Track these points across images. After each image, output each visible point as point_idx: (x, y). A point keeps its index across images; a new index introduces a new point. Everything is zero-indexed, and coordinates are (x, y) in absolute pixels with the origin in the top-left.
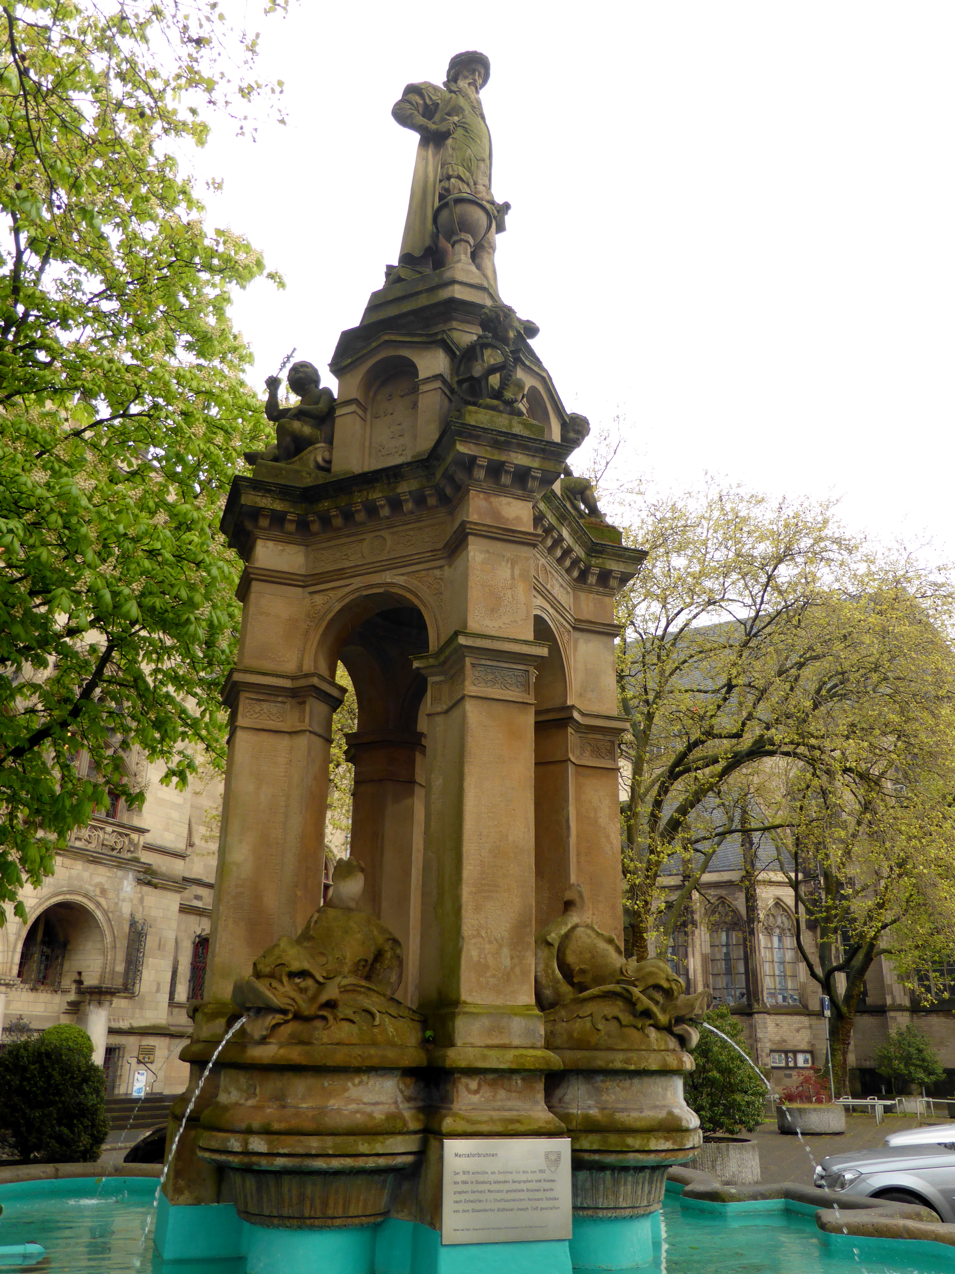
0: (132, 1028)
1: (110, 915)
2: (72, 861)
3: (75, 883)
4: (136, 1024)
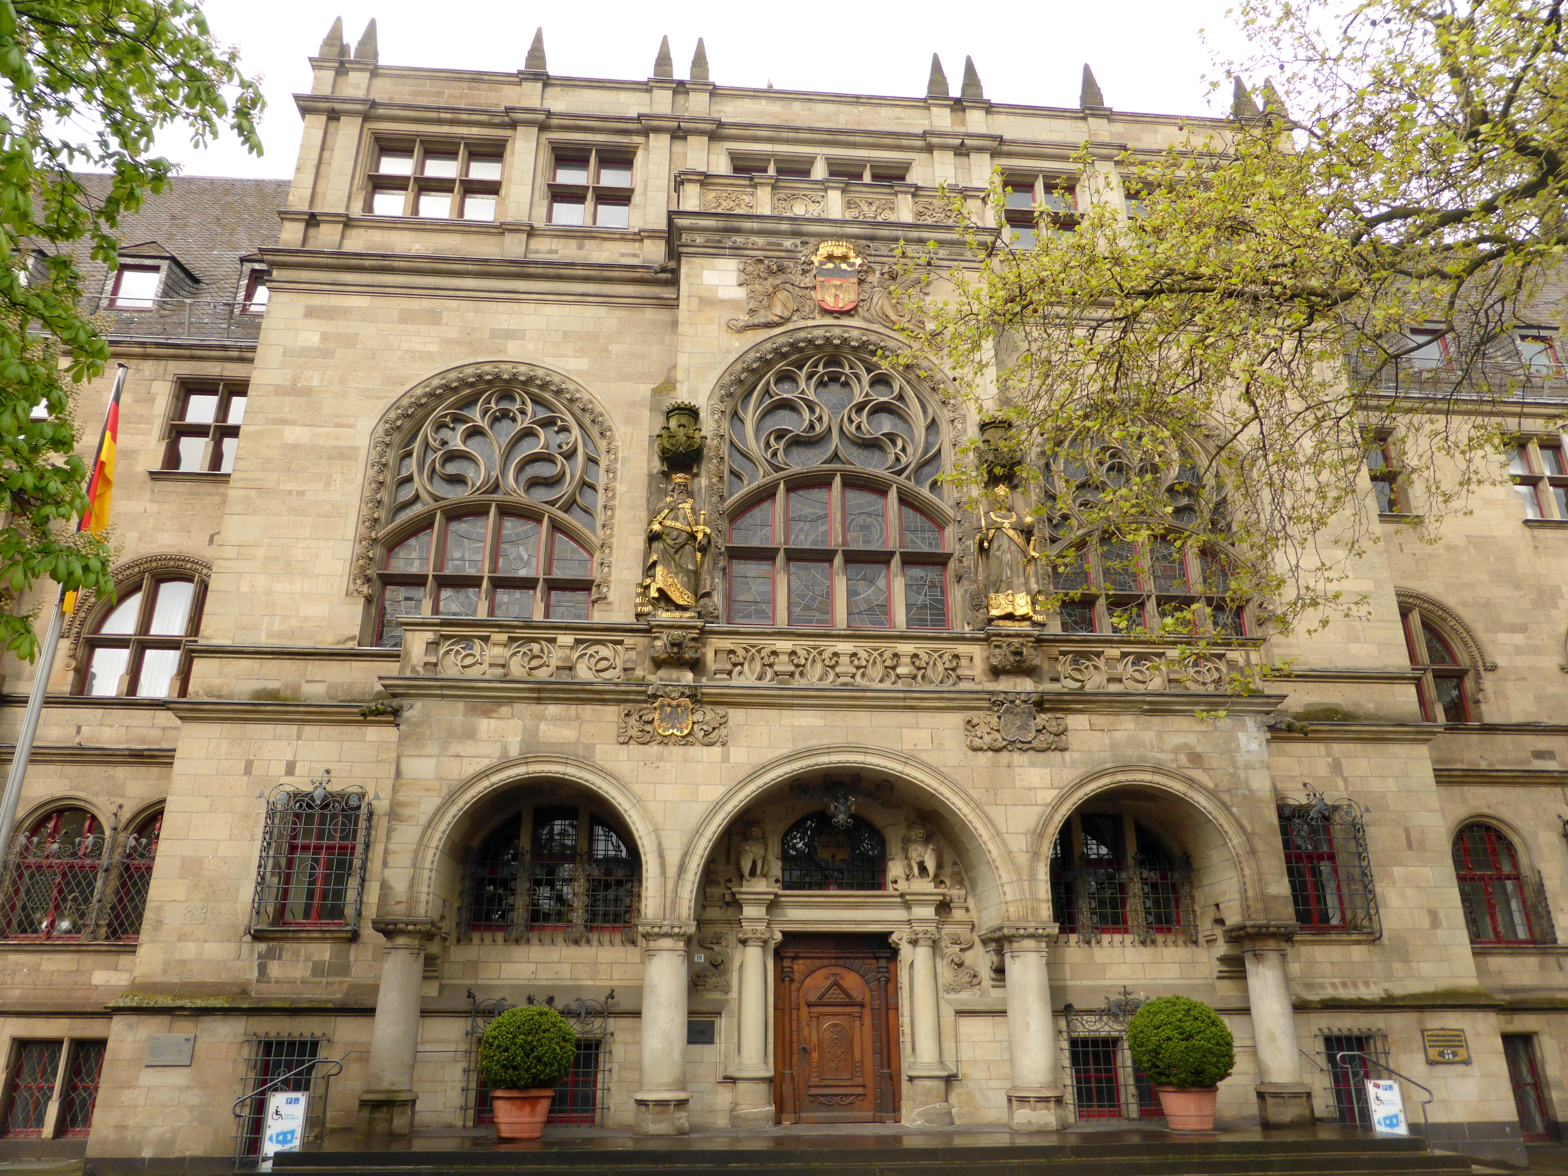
0: (1391, 998)
1: (1226, 797)
2: (1111, 718)
3: (1129, 752)
4: (1398, 990)
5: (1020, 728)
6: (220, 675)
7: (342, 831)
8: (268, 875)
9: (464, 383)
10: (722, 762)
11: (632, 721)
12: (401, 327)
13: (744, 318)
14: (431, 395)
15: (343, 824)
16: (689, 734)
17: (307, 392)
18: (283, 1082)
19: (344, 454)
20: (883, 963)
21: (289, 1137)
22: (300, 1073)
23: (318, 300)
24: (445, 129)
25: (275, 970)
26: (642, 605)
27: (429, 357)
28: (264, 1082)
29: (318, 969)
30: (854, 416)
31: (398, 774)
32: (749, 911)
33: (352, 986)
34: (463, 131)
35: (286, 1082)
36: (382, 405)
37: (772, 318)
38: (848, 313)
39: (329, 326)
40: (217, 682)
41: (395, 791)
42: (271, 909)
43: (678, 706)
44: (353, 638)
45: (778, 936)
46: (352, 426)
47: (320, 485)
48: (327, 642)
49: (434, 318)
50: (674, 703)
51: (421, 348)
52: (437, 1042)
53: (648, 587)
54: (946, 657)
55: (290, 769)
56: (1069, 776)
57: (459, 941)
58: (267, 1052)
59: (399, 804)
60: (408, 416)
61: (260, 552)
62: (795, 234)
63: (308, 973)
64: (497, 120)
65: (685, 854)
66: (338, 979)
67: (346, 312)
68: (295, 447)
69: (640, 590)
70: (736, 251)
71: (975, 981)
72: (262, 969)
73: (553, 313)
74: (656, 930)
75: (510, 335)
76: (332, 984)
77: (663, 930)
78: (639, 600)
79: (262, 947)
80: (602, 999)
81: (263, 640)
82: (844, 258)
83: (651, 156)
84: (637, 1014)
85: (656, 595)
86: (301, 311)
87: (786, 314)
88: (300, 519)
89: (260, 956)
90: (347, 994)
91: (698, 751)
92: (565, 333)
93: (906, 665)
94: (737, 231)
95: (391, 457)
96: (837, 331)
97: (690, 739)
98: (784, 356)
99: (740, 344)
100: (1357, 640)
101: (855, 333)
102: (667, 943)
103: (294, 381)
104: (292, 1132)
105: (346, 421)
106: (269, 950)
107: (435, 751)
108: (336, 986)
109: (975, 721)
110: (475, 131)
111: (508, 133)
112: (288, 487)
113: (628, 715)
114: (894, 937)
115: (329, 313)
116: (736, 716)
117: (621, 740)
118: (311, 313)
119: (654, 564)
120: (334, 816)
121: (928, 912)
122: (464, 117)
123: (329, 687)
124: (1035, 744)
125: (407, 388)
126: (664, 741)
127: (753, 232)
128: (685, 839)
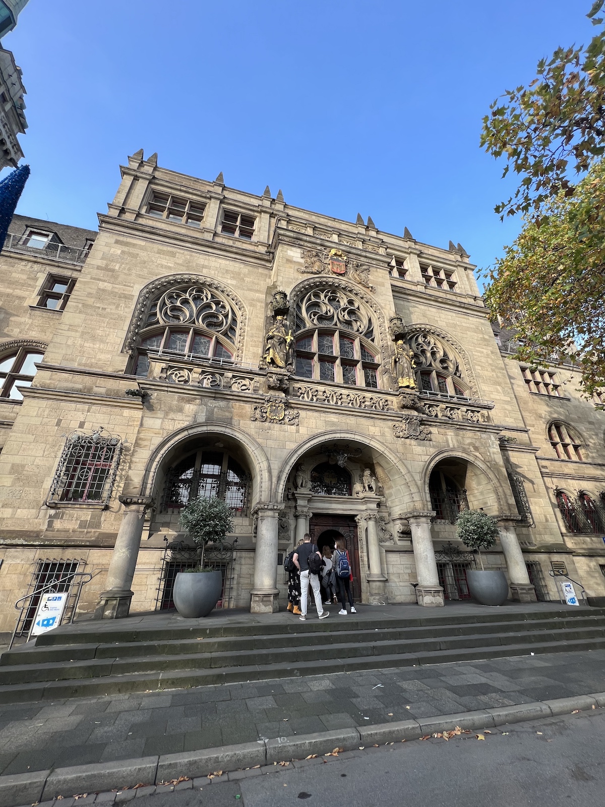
5: (414, 430)
6: (50, 379)
7: (106, 455)
8: (62, 474)
9: (183, 281)
10: (296, 433)
11: (258, 411)
12: (158, 255)
13: (303, 269)
14: (168, 282)
15: (107, 452)
16: (283, 419)
17: (113, 271)
18: (53, 587)
19: (128, 297)
20: (352, 529)
21: (51, 622)
22: (64, 581)
23: (121, 238)
24: (183, 194)
25: (58, 524)
26: (263, 365)
27: (170, 268)
28: (42, 586)
29: (83, 524)
30: (342, 312)
31: (141, 425)
32: (300, 502)
33: (100, 534)
34: (190, 196)
35: (54, 587)
36: (147, 282)
37: (314, 270)
38: (341, 275)
39: (126, 249)
40: (48, 382)
41: (139, 432)
42: (60, 493)
43: (279, 407)
44: (122, 371)
45: (311, 515)
46: (132, 287)
47: (114, 307)
48: (109, 370)
49: (173, 255)
50: (277, 405)
51: (166, 264)
52: (144, 564)
53: (266, 358)
54: (383, 400)
55: (82, 425)
56: (432, 451)
57: (161, 512)
58: (46, 570)
59: (140, 439)
60: (158, 289)
61: (80, 329)
62: (322, 245)
63: (76, 527)
64: (204, 195)
65: (281, 472)
66: (93, 530)
67: (134, 245)
68: (104, 290)
69: (261, 359)
70: (300, 246)
71: (392, 538)
72: (50, 524)
73: (223, 263)
74: (266, 507)
75: (204, 267)
76: (90, 532)
77: (269, 507)
78: (261, 363)
79: (52, 512)
80: (231, 542)
81: (75, 366)
82: (340, 256)
83: (262, 220)
84: (253, 550)
85: (270, 361)
86: (113, 241)
87: (320, 270)
88: (102, 318)
89: (50, 516)
90: (98, 538)
91: (287, 427)
92: (227, 270)
93: (368, 401)
94: (301, 240)
95: (148, 303)
96: (337, 280)
97: (283, 421)
98: (317, 286)
99: (303, 277)
100: (507, 417)
101: (344, 282)
102: (270, 513)
103: (107, 265)
104: (54, 619)
105: (129, 284)
106: (56, 514)
107: (162, 416)
108: (92, 534)
109: (397, 425)
110: (194, 197)
111: (208, 201)
112: (98, 305)
113: (256, 409)
114: (358, 517)
115: (127, 244)
116: (303, 413)
117: (252, 419)
118: (117, 242)
119: (269, 349)
120: (102, 448)
121: (374, 506)
122: (191, 191)
123: (107, 391)
124: (419, 437)
125: (158, 277)
126: (272, 421)
127: (306, 241)
128: (280, 465)
